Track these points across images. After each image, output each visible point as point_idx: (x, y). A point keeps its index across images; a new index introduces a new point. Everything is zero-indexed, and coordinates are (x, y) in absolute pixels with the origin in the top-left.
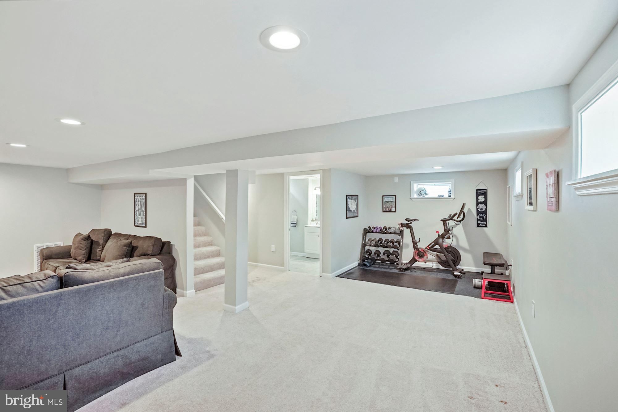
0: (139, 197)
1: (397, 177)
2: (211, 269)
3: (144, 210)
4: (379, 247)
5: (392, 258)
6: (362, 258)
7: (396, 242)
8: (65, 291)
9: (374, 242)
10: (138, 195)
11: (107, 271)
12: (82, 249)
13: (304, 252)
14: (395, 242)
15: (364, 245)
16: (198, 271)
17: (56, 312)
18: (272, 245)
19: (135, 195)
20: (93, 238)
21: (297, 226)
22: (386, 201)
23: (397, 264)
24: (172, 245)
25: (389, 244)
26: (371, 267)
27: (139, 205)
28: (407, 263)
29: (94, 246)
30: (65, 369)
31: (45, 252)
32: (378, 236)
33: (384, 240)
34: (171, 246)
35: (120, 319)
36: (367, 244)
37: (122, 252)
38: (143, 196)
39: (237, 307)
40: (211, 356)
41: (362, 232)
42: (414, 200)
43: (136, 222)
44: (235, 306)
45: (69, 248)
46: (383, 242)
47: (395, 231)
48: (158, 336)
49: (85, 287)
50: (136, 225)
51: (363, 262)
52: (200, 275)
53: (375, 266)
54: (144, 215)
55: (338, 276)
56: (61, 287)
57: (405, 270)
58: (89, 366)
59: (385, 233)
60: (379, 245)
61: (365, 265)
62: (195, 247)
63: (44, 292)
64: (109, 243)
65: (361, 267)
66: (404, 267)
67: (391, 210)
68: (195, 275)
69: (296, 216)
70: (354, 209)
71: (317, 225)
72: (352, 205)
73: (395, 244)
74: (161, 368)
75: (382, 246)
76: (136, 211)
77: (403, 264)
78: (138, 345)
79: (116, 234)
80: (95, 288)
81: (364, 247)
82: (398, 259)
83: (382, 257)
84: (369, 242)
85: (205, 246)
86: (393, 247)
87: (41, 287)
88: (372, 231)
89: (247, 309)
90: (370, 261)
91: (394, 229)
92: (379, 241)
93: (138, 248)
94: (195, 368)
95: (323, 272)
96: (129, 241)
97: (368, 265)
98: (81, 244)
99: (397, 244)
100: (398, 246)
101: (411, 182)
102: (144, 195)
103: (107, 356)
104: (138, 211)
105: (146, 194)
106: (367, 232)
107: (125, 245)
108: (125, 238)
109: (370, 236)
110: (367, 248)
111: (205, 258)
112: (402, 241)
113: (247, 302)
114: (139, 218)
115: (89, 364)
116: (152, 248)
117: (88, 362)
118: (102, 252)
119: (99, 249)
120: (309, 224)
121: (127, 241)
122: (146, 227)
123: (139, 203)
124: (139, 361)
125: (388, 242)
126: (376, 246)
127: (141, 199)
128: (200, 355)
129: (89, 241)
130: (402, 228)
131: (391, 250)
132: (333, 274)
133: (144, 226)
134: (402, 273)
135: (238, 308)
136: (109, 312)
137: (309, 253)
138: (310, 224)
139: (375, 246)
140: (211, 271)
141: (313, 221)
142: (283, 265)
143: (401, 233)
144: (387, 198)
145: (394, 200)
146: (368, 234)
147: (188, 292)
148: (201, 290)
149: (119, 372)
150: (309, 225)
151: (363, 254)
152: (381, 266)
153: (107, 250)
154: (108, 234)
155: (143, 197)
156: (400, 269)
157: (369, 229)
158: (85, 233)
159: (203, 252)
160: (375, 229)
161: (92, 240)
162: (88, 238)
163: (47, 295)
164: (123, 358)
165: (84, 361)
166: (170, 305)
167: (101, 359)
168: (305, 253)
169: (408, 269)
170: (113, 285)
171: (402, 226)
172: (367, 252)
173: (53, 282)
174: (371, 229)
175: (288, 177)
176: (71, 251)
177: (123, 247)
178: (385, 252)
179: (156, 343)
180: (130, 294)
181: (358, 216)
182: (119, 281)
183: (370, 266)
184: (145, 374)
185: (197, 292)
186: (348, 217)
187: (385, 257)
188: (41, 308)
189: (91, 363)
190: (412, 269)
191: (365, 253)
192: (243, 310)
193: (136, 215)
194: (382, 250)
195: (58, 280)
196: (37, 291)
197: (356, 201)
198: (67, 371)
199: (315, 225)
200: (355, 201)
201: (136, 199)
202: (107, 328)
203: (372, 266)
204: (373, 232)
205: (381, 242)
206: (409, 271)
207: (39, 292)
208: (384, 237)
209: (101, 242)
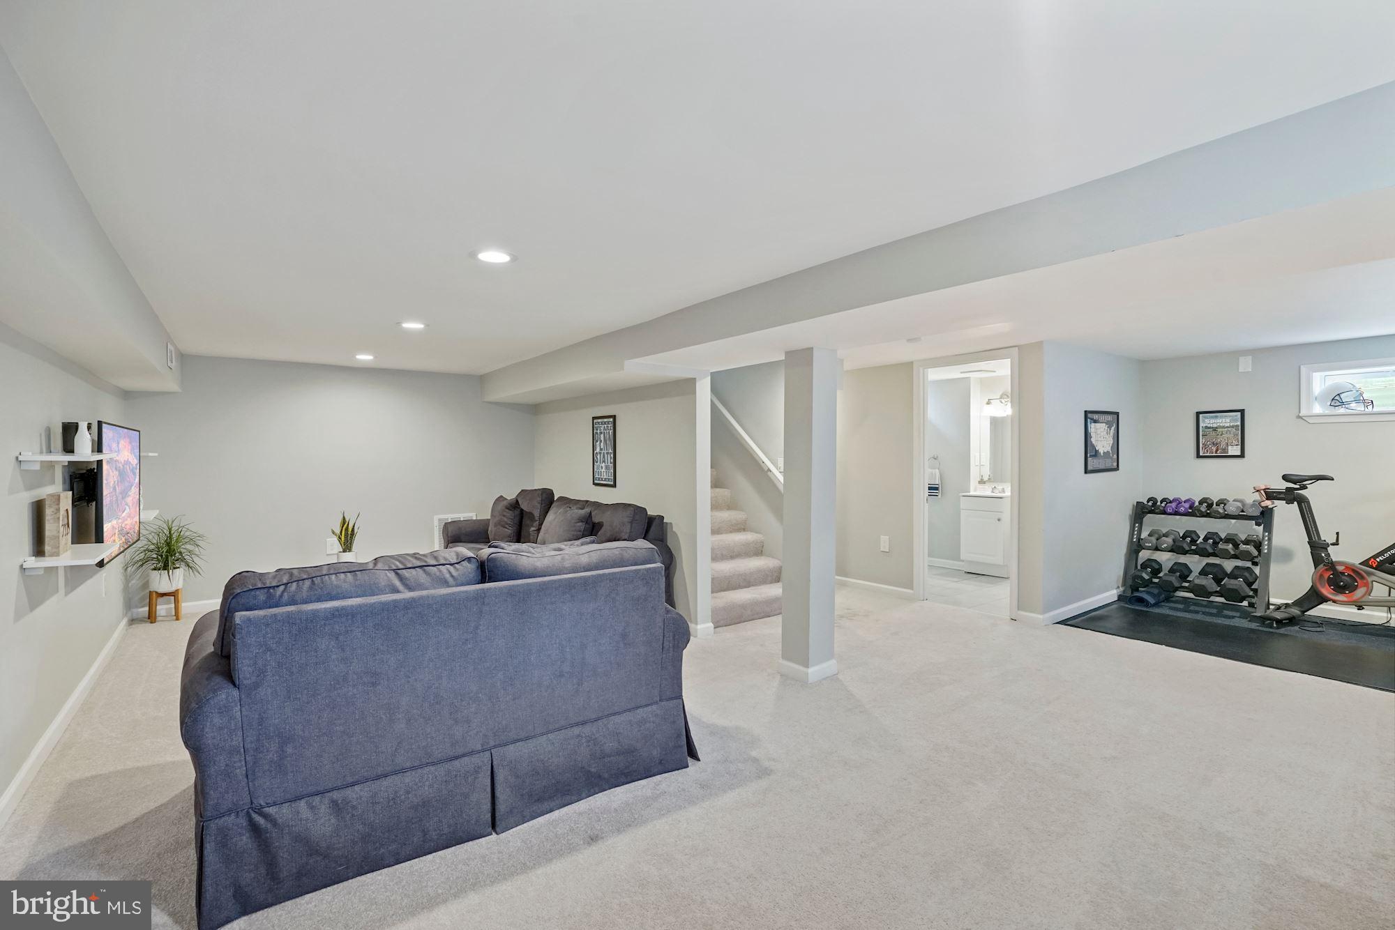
0: (602, 424)
1: (1250, 358)
2: (746, 582)
3: (610, 451)
4: (1185, 552)
5: (1231, 587)
6: (1130, 582)
7: (1247, 542)
8: (490, 589)
9: (1169, 540)
10: (599, 420)
11: (559, 558)
12: (507, 526)
13: (958, 559)
14: (1242, 542)
15: (1135, 547)
16: (722, 584)
17: (477, 628)
18: (882, 537)
19: (595, 421)
20: (524, 506)
21: (939, 496)
22: (1206, 427)
23: (1251, 605)
24: (667, 523)
25: (1221, 546)
26: (1162, 606)
27: (601, 441)
28: (1287, 605)
29: (526, 521)
30: (492, 743)
31: (450, 529)
32: (1181, 525)
33: (1202, 537)
34: (664, 525)
35: (583, 659)
36: (1147, 544)
37: (575, 533)
38: (608, 422)
39: (811, 670)
40: (764, 772)
41: (1128, 511)
42: (1311, 420)
43: (597, 476)
44: (807, 667)
45: (486, 523)
46: (1200, 540)
47: (1243, 511)
48: (654, 707)
49: (523, 585)
50: (596, 482)
51: (1132, 593)
52: (723, 594)
53: (1172, 605)
54: (612, 461)
55: (1064, 622)
56: (483, 581)
57: (1280, 622)
58: (531, 744)
59: (1207, 515)
60: (1187, 548)
61: (1141, 600)
62: (715, 531)
63: (458, 586)
64: (550, 517)
65: (1127, 606)
66: (1278, 615)
67: (1225, 450)
68: (712, 592)
69: (937, 470)
70: (1108, 448)
71: (993, 492)
72: (1102, 438)
73: (1242, 547)
74: (658, 777)
75: (1195, 552)
76: (597, 453)
77: (1271, 607)
78: (617, 719)
79: (561, 498)
80: (538, 588)
81: (1137, 552)
82: (1256, 591)
83: (1197, 581)
84: (1153, 539)
85: (731, 532)
86: (1235, 557)
87: (452, 576)
88: (1162, 508)
89: (834, 678)
90: (1156, 591)
91: (1239, 504)
92: (1184, 537)
93: (603, 525)
94: (729, 791)
95: (1018, 609)
96: (587, 510)
97: (1152, 601)
98: (504, 516)
99: (1251, 548)
100: (1255, 553)
101: (1302, 366)
102: (611, 420)
103: (561, 732)
104: (600, 453)
105: (614, 417)
106: (1143, 513)
107: (581, 520)
108: (578, 506)
109: (1152, 522)
110: (1144, 555)
111: (732, 557)
112: (1270, 540)
113: (833, 662)
114: (602, 467)
115: (530, 741)
116: (629, 526)
117: (527, 738)
118: (539, 533)
119: (533, 527)
120: (972, 488)
121: (582, 512)
122: (614, 486)
123: (602, 436)
124: (619, 753)
125: (1218, 540)
126: (1176, 549)
127: (602, 428)
128: (739, 764)
129: (517, 512)
130: (1268, 503)
131: (1229, 565)
132: (1047, 615)
133: (612, 483)
134: (1271, 630)
135: (814, 672)
136: (564, 643)
137: (971, 562)
138: (975, 490)
139: (1171, 551)
140: (746, 587)
141: (982, 482)
142: (910, 585)
143: (1265, 517)
144: (1212, 417)
145: (1239, 423)
146: (1149, 518)
147: (699, 627)
148: (726, 626)
149: (583, 770)
150: (972, 493)
151: (1132, 571)
152: (1192, 608)
153: (547, 530)
154: (547, 499)
155: (609, 424)
156: (1263, 620)
157: (1150, 504)
158: (511, 495)
159: (727, 543)
160: (1174, 505)
161: (522, 510)
162: (515, 505)
163: (463, 592)
164: (589, 741)
165: (523, 735)
166: (676, 642)
167: (551, 736)
168: (963, 561)
169: (1292, 621)
170: (569, 586)
171: (1271, 495)
172: (1144, 566)
173: (470, 568)
174: (1159, 503)
175: (921, 371)
176: (490, 529)
177: (576, 523)
178: (1208, 569)
179: (650, 722)
180: (600, 611)
181: (1117, 469)
182: (580, 578)
183: (1156, 605)
184: (630, 784)
185: (717, 629)
186: (1090, 468)
187: (1208, 582)
188: (453, 617)
189: (534, 740)
190: (1306, 624)
191: (1139, 567)
192: (824, 679)
193: (597, 462)
194: (1195, 563)
195: (478, 568)
196: (445, 583)
197: (1113, 428)
198: (495, 747)
199: (989, 493)
200: (1110, 427)
201: (597, 430)
202: (561, 676)
203: (1163, 604)
204: (1164, 513)
205: (1191, 541)
206: (1296, 628)
207: (449, 586)
208: (1203, 526)
209: (537, 513)
